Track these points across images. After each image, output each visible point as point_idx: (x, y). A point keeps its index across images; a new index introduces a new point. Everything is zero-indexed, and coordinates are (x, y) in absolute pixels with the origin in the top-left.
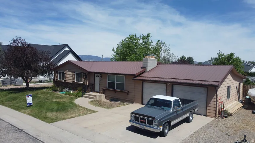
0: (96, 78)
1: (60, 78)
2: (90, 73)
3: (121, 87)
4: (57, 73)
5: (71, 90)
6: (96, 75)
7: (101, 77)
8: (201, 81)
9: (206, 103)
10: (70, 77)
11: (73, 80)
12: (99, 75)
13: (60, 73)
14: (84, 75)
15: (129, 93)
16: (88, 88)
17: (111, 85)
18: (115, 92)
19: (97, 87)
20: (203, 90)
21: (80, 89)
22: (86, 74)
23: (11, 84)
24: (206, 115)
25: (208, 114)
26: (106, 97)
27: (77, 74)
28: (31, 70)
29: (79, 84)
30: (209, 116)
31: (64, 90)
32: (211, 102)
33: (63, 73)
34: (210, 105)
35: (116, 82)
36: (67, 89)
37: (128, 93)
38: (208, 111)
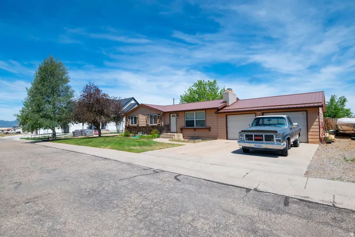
0: (171, 118)
1: (132, 124)
2: (165, 113)
3: (202, 123)
4: (129, 118)
5: (144, 134)
6: (171, 115)
7: (178, 116)
8: (298, 104)
9: (306, 129)
10: (143, 120)
11: (147, 122)
12: (175, 115)
13: (132, 118)
14: (158, 117)
15: (211, 130)
16: (163, 129)
17: (189, 124)
18: (195, 130)
19: (173, 127)
20: (301, 115)
21: (155, 131)
22: (161, 115)
23: (82, 135)
24: (307, 142)
25: (310, 140)
26: (183, 137)
27: (151, 117)
28: (103, 115)
29: (153, 127)
30: (312, 142)
31: (136, 135)
32: (313, 127)
33: (135, 118)
34: (311, 130)
35: (195, 120)
36: (140, 134)
37: (209, 129)
38: (309, 137)
